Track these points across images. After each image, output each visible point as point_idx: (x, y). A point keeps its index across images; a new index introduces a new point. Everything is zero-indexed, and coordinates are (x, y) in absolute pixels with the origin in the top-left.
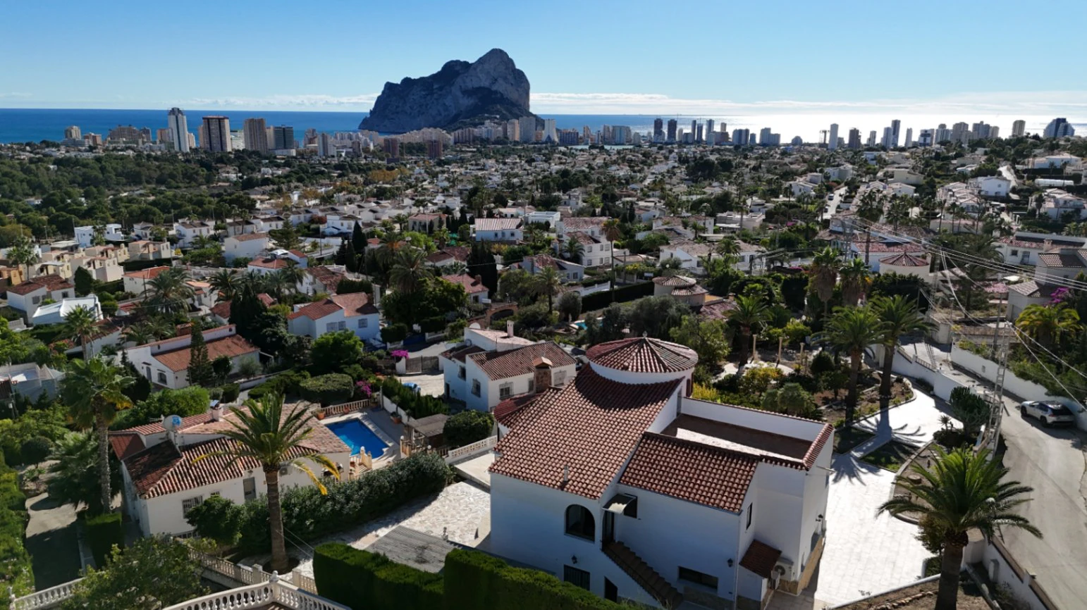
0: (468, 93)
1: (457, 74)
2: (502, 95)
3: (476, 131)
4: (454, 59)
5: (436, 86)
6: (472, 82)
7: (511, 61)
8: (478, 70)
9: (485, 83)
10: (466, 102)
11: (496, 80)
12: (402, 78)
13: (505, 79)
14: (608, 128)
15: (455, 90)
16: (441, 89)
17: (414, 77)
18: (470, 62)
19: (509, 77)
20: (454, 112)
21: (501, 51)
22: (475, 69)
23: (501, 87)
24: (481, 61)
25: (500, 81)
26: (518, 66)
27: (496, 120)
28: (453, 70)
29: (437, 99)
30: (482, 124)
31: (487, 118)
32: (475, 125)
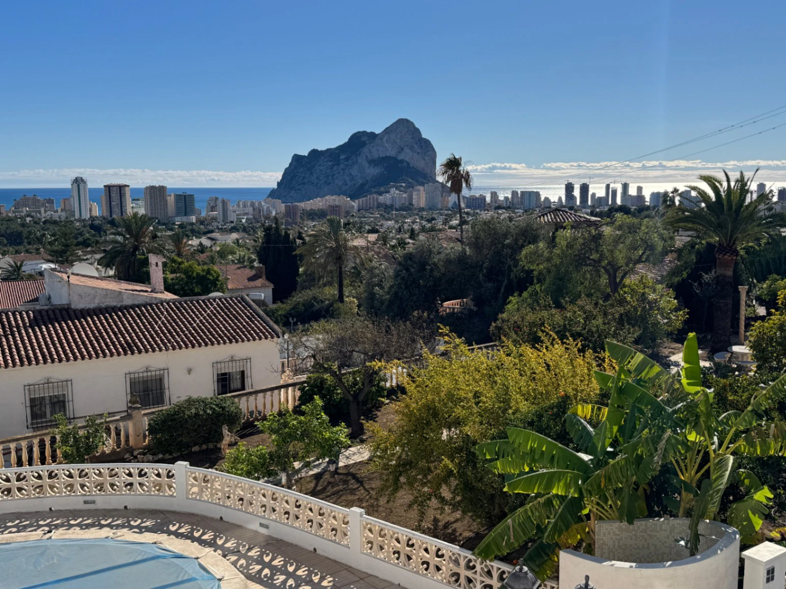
0: (373, 162)
1: (364, 144)
2: (408, 164)
3: (381, 199)
4: (361, 130)
5: (342, 157)
6: (376, 152)
7: (417, 131)
8: (385, 139)
9: (392, 153)
10: (373, 172)
11: (402, 149)
12: (310, 150)
13: (412, 148)
14: (517, 192)
15: (362, 160)
16: (347, 159)
17: (320, 149)
18: (377, 133)
19: (415, 146)
20: (361, 182)
21: (407, 121)
22: (381, 139)
23: (407, 156)
24: (387, 131)
25: (407, 150)
26: (417, 126)
27: (402, 189)
28: (359, 141)
29: (343, 169)
30: (388, 192)
31: (393, 187)
32: (381, 194)
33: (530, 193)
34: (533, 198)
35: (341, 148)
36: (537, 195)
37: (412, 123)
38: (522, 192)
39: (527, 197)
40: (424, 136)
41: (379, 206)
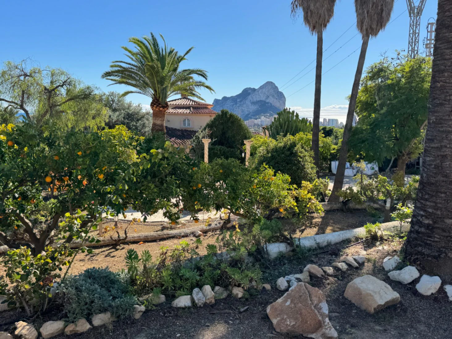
0: (254, 103)
1: (249, 94)
2: (271, 104)
3: (256, 121)
4: (248, 87)
5: (238, 100)
6: (256, 98)
7: (276, 87)
8: (260, 92)
9: (263, 98)
10: (253, 108)
11: (268, 97)
12: (223, 96)
13: (273, 96)
14: (326, 120)
15: (248, 102)
16: (241, 101)
17: (227, 96)
18: (256, 88)
19: (275, 95)
20: (247, 113)
21: (271, 82)
22: (258, 91)
23: (271, 100)
24: (262, 87)
25: (271, 97)
26: (276, 85)
27: (267, 117)
28: (247, 93)
29: (239, 107)
30: (260, 118)
31: (263, 115)
32: (256, 119)
33: (333, 120)
34: (335, 122)
35: (238, 96)
36: (337, 120)
37: (274, 84)
38: (329, 120)
39: (331, 122)
40: (280, 90)
41: (255, 125)
